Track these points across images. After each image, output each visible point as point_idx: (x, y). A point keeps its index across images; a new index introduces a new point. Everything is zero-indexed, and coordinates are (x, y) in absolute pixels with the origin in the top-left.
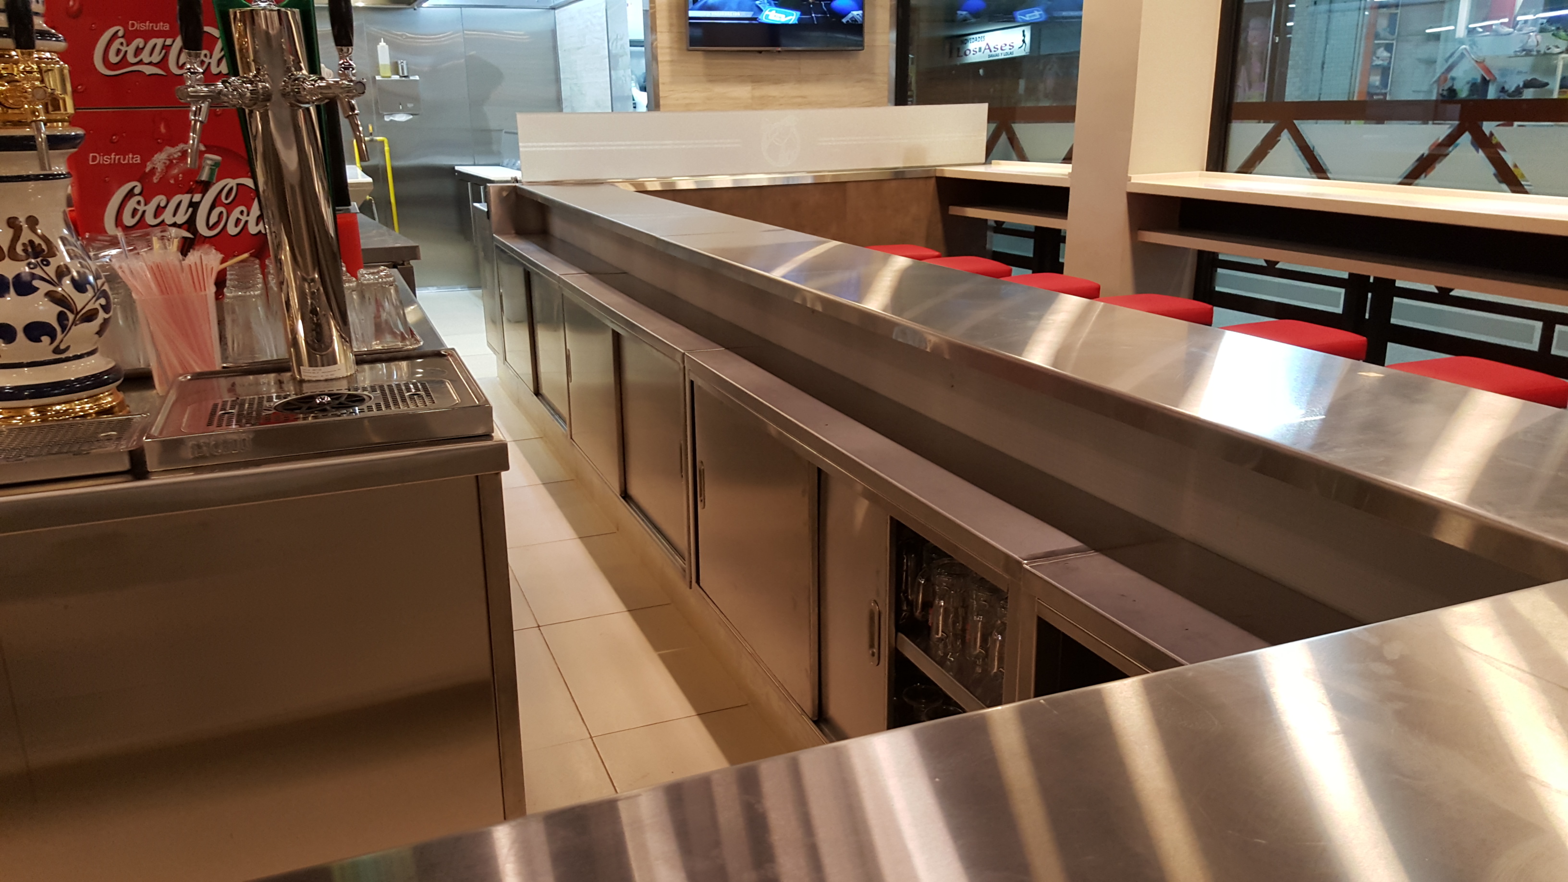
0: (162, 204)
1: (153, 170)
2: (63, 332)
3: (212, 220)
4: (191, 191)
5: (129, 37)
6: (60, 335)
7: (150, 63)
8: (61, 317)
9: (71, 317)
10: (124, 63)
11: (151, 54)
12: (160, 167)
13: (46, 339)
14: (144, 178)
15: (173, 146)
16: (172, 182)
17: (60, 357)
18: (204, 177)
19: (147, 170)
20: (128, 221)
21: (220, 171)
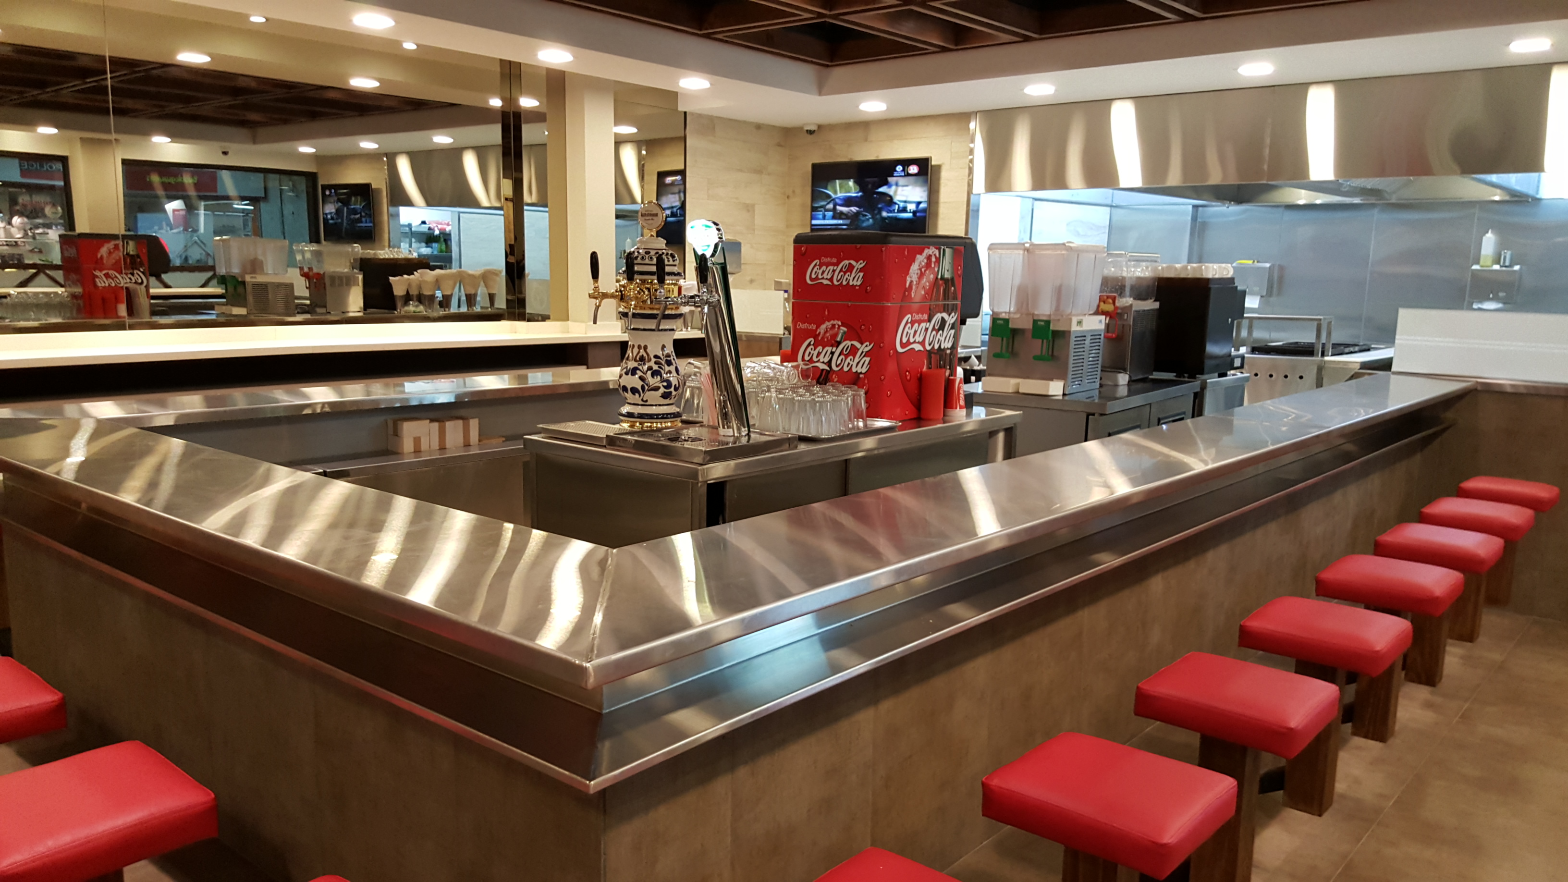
0: (820, 351)
1: (820, 333)
2: (643, 392)
3: (838, 363)
4: (832, 346)
5: (821, 266)
6: (642, 395)
7: (827, 279)
8: (643, 387)
9: (646, 387)
10: (817, 278)
11: (827, 275)
12: (822, 332)
13: (637, 395)
14: (815, 337)
15: (829, 321)
16: (826, 340)
17: (645, 403)
18: (838, 339)
19: (817, 333)
20: (807, 358)
21: (846, 337)
